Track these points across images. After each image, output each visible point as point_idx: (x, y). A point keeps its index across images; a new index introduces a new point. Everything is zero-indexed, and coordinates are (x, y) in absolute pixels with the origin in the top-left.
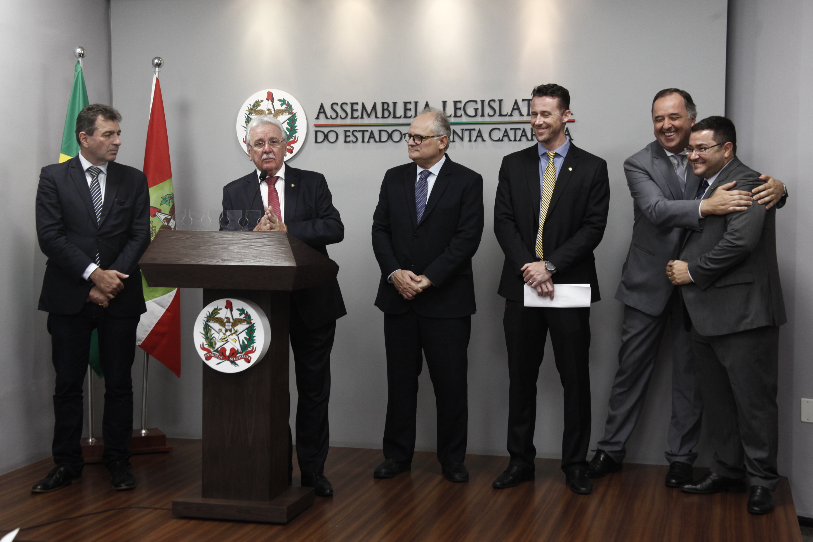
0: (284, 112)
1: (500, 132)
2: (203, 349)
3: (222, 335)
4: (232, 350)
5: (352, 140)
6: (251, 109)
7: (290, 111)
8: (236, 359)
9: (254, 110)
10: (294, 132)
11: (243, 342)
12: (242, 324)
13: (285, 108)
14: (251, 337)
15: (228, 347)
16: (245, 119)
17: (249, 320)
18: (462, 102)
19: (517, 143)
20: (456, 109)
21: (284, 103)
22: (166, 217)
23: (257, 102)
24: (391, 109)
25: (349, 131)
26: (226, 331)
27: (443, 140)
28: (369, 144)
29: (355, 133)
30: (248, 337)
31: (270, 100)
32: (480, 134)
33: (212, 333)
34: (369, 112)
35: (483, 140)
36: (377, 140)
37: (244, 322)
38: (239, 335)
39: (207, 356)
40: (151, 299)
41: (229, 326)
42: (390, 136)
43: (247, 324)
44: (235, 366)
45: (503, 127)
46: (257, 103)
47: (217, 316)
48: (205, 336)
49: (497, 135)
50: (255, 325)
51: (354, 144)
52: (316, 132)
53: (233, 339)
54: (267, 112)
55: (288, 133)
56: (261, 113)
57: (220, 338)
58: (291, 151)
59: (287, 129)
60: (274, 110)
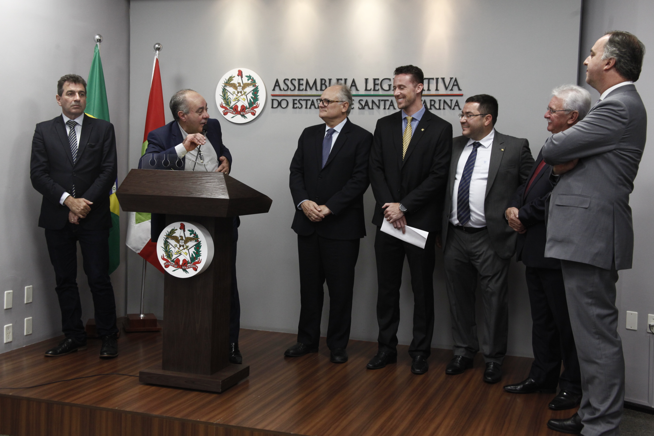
0: (250, 85)
2: (163, 259)
3: (177, 249)
4: (184, 260)
5: (298, 107)
6: (227, 83)
7: (254, 84)
8: (187, 267)
11: (192, 254)
13: (251, 82)
14: (198, 252)
15: (181, 258)
16: (222, 90)
17: (196, 239)
18: (379, 79)
20: (375, 84)
21: (250, 78)
23: (230, 77)
25: (296, 100)
26: (180, 246)
27: (345, 105)
28: (310, 110)
29: (301, 102)
30: (196, 252)
31: (240, 76)
32: (392, 104)
33: (170, 248)
34: (311, 86)
35: (395, 109)
37: (193, 240)
38: (189, 250)
39: (166, 264)
40: (148, 220)
41: (182, 242)
43: (195, 241)
44: (186, 273)
46: (231, 78)
47: (174, 235)
48: (165, 249)
50: (201, 243)
51: (300, 110)
52: (273, 100)
53: (185, 253)
54: (238, 85)
55: (252, 101)
56: (234, 86)
57: (176, 251)
58: (254, 114)
59: (252, 97)
60: (243, 84)
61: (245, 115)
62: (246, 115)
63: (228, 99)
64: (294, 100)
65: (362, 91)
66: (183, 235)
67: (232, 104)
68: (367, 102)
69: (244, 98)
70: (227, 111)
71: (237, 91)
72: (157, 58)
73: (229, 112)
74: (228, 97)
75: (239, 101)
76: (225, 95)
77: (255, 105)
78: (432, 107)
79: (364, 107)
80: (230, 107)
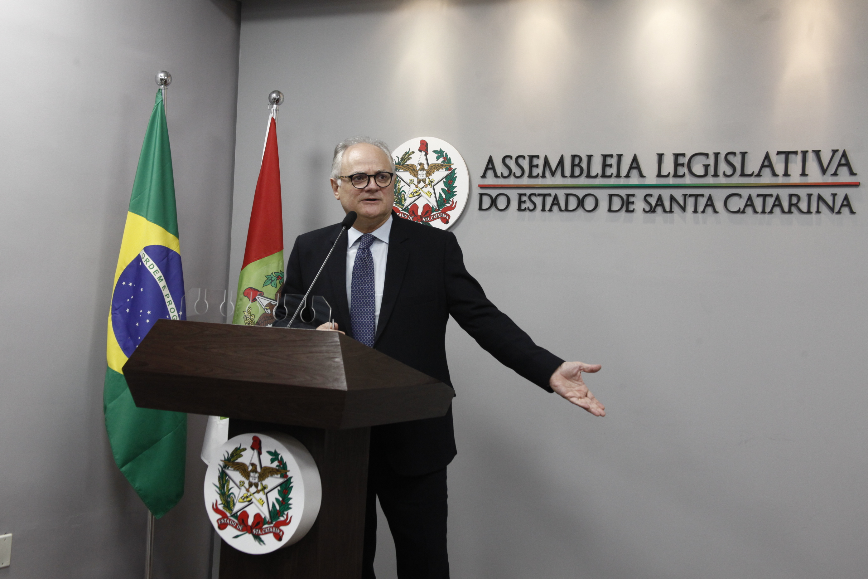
0: (441, 167)
1: (742, 199)
2: (217, 510)
3: (243, 491)
4: (257, 516)
5: (528, 207)
6: (399, 164)
7: (448, 166)
8: (261, 531)
9: (403, 164)
10: (452, 194)
11: (274, 505)
12: (273, 476)
13: (442, 162)
14: (285, 499)
15: (252, 511)
17: (283, 471)
18: (686, 156)
19: (766, 216)
20: (677, 165)
21: (441, 155)
22: (269, 302)
23: (406, 153)
24: (584, 165)
25: (525, 195)
26: (251, 485)
28: (551, 213)
29: (534, 198)
30: (281, 499)
31: (423, 152)
32: (710, 203)
33: (230, 487)
34: (553, 168)
35: (715, 212)
36: (563, 207)
37: (277, 474)
38: (269, 494)
39: (221, 522)
41: (254, 477)
42: (581, 203)
43: (281, 477)
44: (260, 544)
45: (745, 193)
46: (407, 155)
47: (239, 460)
48: (220, 490)
49: (736, 204)
50: (292, 480)
51: (531, 213)
52: (481, 195)
53: (260, 500)
54: (418, 167)
55: (444, 196)
56: (411, 169)
57: (241, 495)
58: (446, 221)
59: (443, 190)
60: (428, 165)
61: (430, 223)
63: (400, 194)
64: (520, 195)
65: (651, 178)
66: (257, 463)
67: (407, 203)
68: (660, 198)
69: (429, 192)
70: (399, 215)
71: (418, 179)
72: (274, 118)
74: (400, 189)
75: (421, 196)
77: (448, 205)
78: (793, 209)
79: (654, 208)
80: (404, 208)
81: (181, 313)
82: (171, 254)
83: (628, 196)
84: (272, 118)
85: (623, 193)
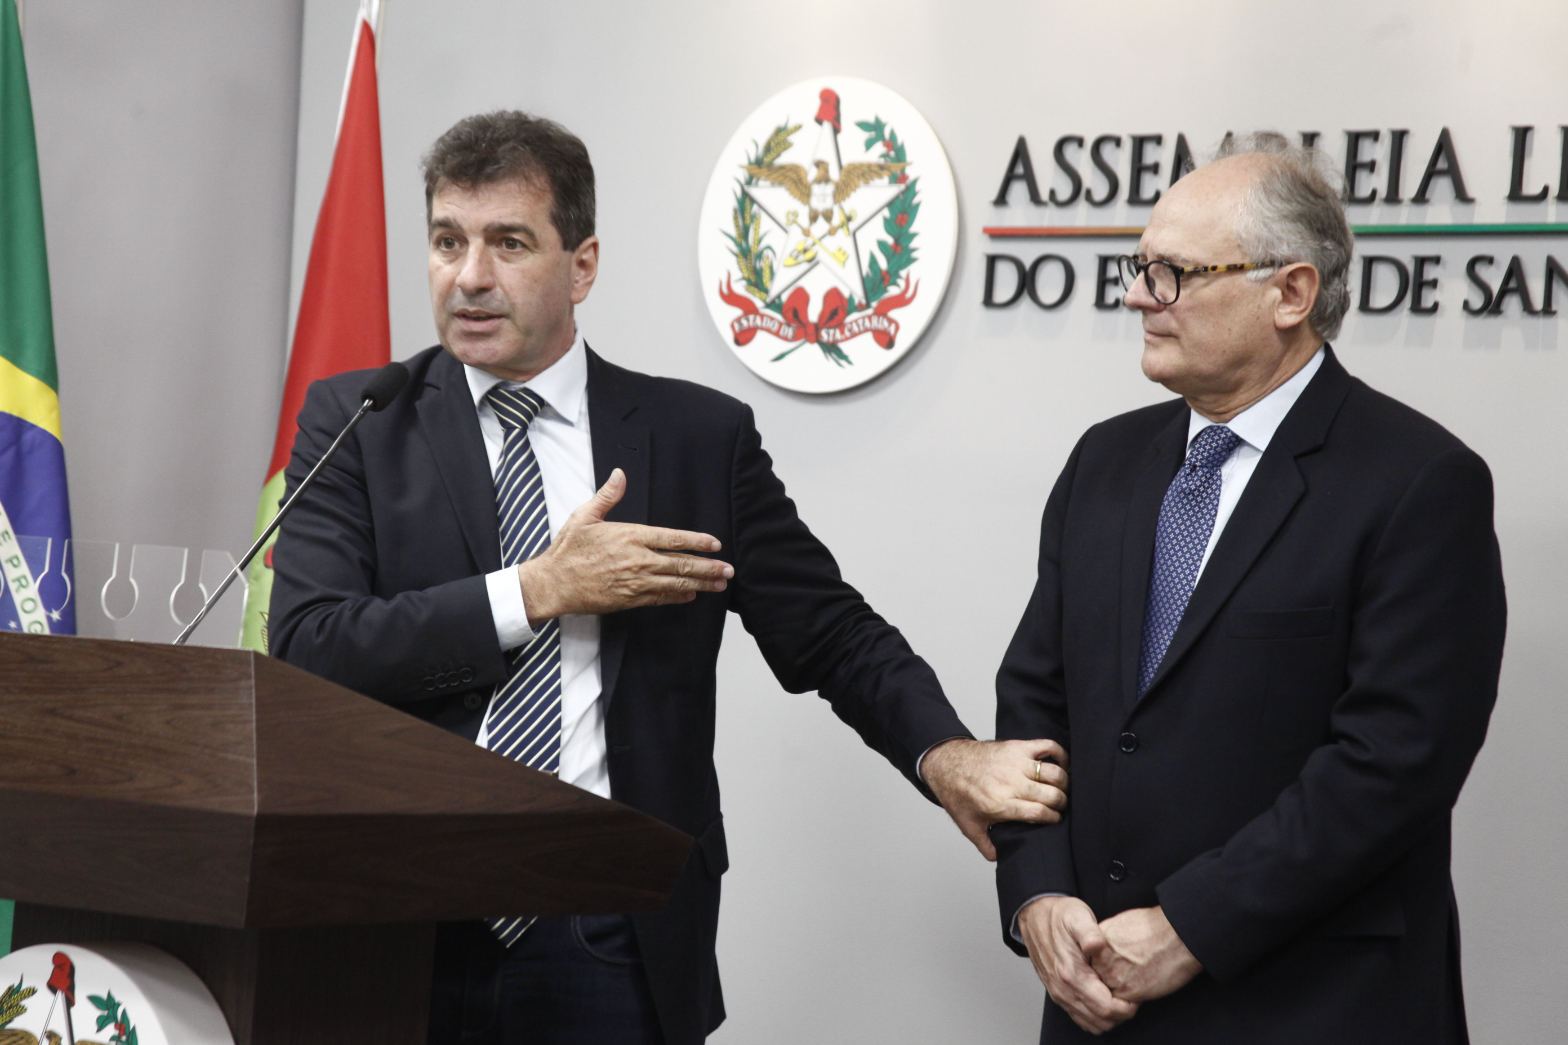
0: (876, 173)
6: (759, 163)
7: (896, 168)
9: (768, 164)
10: (905, 259)
13: (881, 156)
16: (732, 203)
21: (879, 135)
23: (780, 131)
27: (1294, 283)
31: (826, 124)
46: (780, 139)
47: (18, 1022)
52: (992, 261)
54: (812, 173)
55: (883, 263)
56: (792, 179)
58: (886, 341)
59: (882, 245)
60: (841, 167)
61: (842, 345)
62: (845, 347)
63: (759, 256)
65: (1491, 205)
67: (779, 285)
68: (1515, 270)
69: (840, 249)
70: (755, 320)
71: (810, 208)
72: (373, 23)
73: (762, 329)
74: (760, 241)
75: (817, 263)
76: (744, 233)
77: (893, 291)
79: (1496, 298)
80: (768, 300)
81: (56, 615)
82: (28, 437)
83: (1421, 262)
84: (366, 27)
85: (1406, 251)
